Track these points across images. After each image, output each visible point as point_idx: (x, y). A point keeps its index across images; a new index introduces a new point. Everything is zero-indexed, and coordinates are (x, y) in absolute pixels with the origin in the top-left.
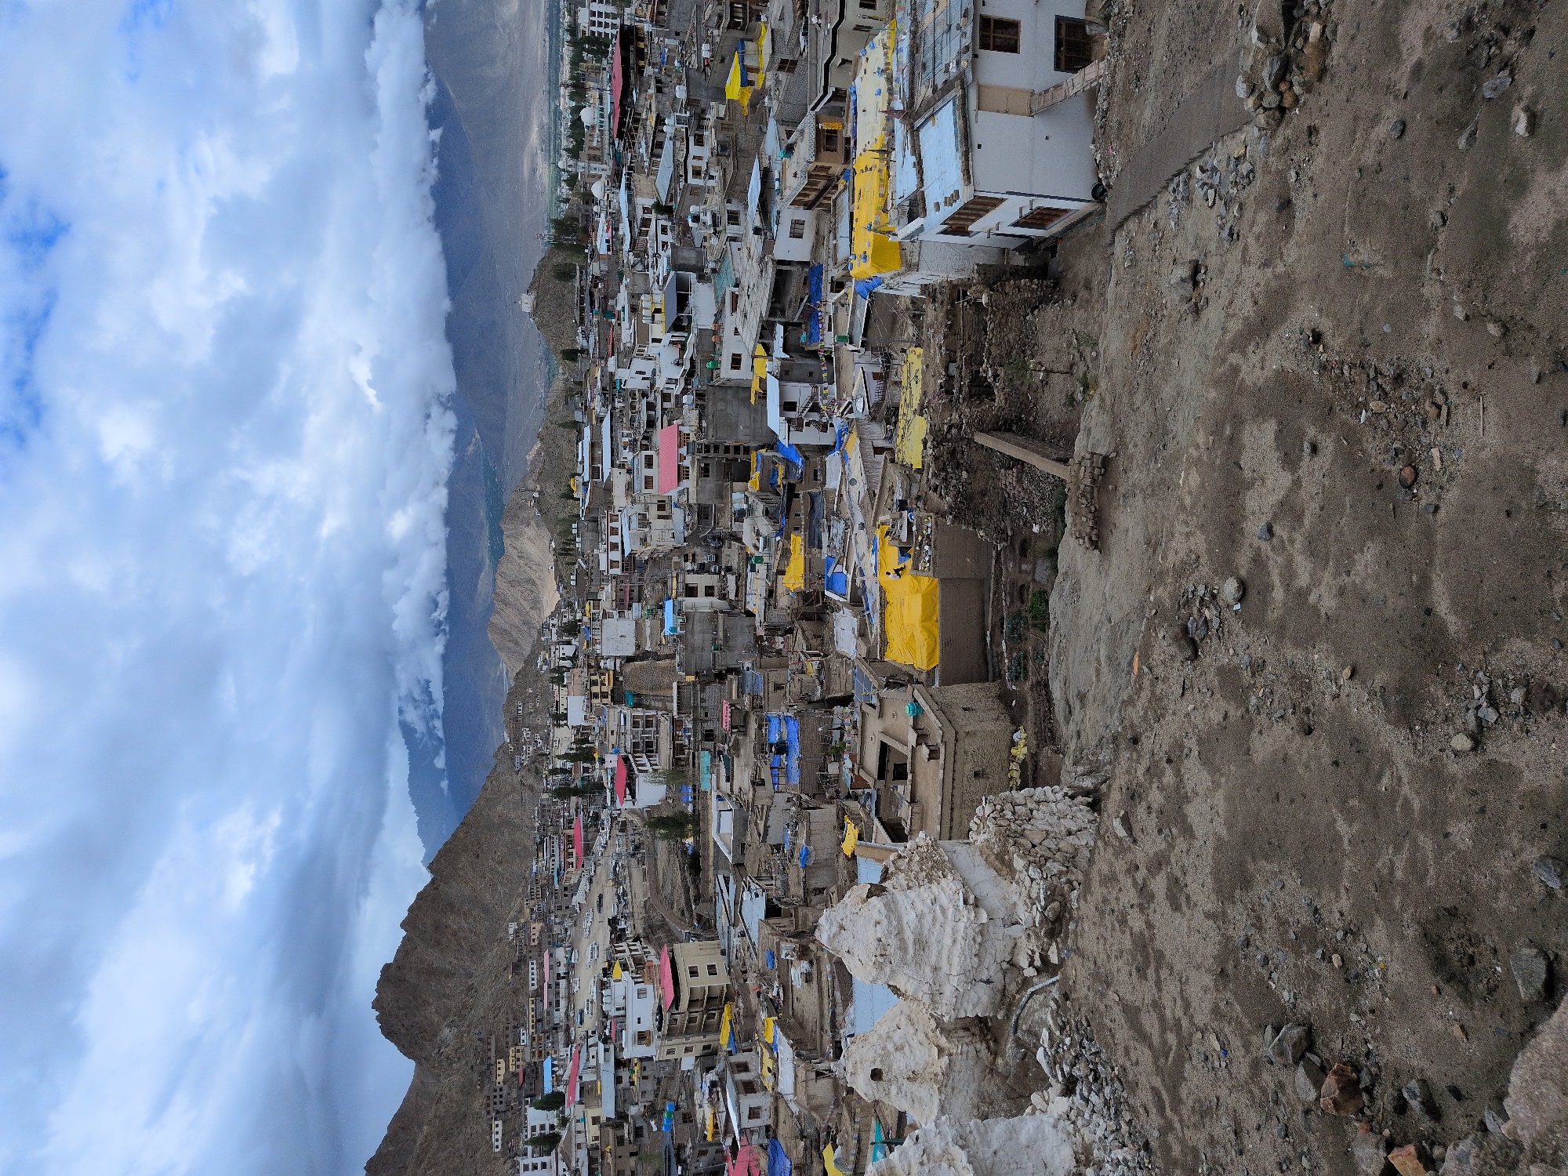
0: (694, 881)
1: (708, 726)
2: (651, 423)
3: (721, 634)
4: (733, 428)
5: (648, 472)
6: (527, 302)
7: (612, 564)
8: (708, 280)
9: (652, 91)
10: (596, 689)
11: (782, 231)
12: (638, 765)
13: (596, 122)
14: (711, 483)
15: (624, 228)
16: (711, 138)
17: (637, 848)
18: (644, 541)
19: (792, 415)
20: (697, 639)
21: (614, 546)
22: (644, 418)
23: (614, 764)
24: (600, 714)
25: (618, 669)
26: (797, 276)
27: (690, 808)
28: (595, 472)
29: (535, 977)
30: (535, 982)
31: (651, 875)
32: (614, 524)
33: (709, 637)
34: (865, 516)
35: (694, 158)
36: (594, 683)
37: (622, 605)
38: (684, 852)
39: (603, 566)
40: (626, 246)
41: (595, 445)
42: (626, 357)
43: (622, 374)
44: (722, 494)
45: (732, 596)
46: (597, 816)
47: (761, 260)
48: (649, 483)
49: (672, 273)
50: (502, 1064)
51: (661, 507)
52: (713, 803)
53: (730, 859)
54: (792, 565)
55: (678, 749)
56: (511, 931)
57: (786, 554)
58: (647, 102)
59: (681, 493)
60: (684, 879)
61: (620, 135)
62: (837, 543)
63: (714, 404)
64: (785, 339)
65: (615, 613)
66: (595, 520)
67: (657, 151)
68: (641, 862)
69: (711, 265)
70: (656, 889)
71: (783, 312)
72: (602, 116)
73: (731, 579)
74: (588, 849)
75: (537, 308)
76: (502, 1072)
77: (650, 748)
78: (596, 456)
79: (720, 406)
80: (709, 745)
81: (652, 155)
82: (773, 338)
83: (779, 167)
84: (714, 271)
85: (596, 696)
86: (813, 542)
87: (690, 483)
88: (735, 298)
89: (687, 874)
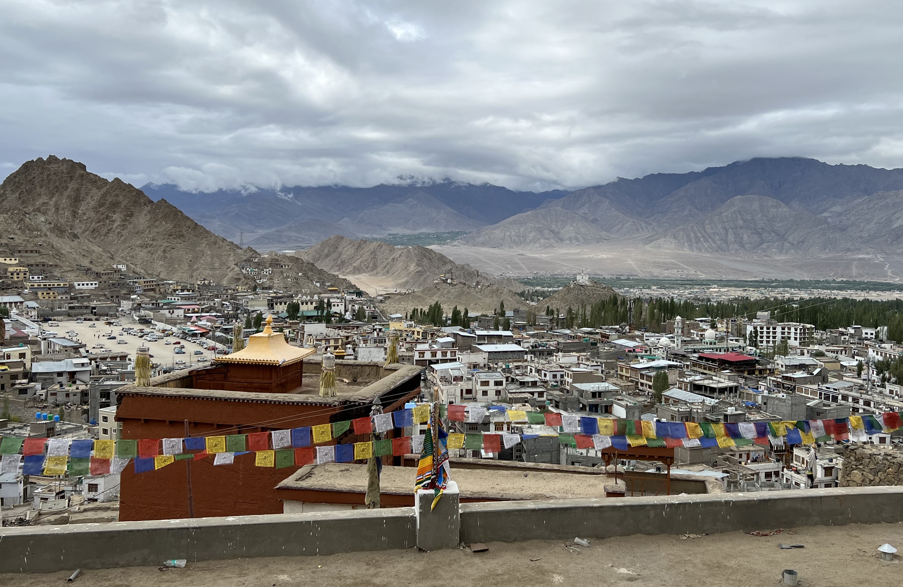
29: (85, 287)
30: (81, 287)
50: (13, 262)
51: (469, 391)
56: (120, 267)
58: (723, 379)
76: (8, 262)
78: (491, 340)
81: (692, 385)
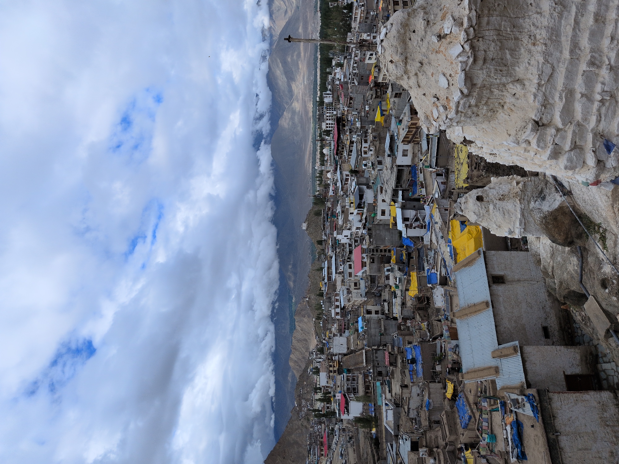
0: (377, 452)
1: (379, 369)
2: (351, 252)
3: (383, 329)
4: (383, 240)
5: (350, 270)
6: (304, 226)
7: (337, 314)
8: (371, 188)
9: (348, 133)
10: (331, 369)
11: (399, 154)
12: (349, 398)
13: (329, 153)
14: (375, 266)
15: (339, 184)
16: (370, 137)
17: (350, 438)
18: (349, 300)
19: (408, 223)
20: (373, 331)
21: (337, 307)
22: (348, 250)
23: (340, 398)
24: (333, 379)
25: (340, 360)
26: (406, 171)
27: (373, 415)
28: (329, 278)
31: (357, 451)
32: (337, 298)
33: (377, 330)
34: (443, 233)
35: (364, 147)
36: (331, 366)
37: (341, 332)
38: (372, 438)
39: (333, 316)
40: (340, 190)
41: (329, 268)
42: (340, 230)
43: (339, 237)
44: (379, 270)
45: (387, 312)
46: (333, 430)
47: (392, 168)
48: (350, 274)
49: (357, 187)
51: (356, 284)
52: (384, 408)
53: (393, 433)
54: (412, 285)
55: (367, 387)
57: (409, 282)
58: (346, 138)
59: (363, 273)
60: (372, 451)
61: (337, 154)
62: (431, 261)
63: (375, 231)
64: (403, 195)
65: (339, 335)
66: (330, 298)
67: (350, 153)
68: (352, 445)
69: (372, 181)
70: (359, 457)
71: (401, 186)
72: (331, 151)
73: (386, 304)
74: (329, 447)
75: (308, 227)
77: (355, 390)
78: (330, 272)
79: (378, 232)
80: (380, 378)
81: (349, 155)
82: (398, 197)
83: (397, 131)
84: (373, 183)
85: (331, 371)
86: (421, 268)
87: (367, 268)
88: (382, 188)
89: (373, 448)
